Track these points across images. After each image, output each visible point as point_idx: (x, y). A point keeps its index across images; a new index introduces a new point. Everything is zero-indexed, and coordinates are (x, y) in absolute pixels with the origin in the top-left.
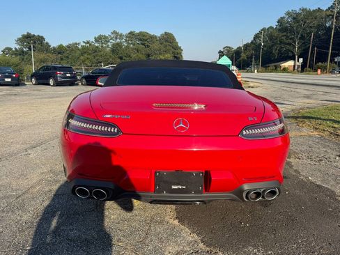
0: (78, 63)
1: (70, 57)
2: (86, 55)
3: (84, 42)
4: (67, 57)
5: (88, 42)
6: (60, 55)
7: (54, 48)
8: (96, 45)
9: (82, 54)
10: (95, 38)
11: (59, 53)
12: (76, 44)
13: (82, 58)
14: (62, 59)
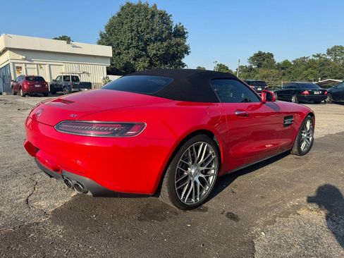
0: (300, 78)
1: (293, 72)
2: (310, 70)
3: (314, 56)
4: (290, 72)
5: (318, 56)
6: (283, 71)
7: (278, 64)
8: (328, 57)
9: (306, 69)
10: (328, 51)
11: (283, 68)
12: (304, 58)
13: (305, 72)
14: (284, 74)
